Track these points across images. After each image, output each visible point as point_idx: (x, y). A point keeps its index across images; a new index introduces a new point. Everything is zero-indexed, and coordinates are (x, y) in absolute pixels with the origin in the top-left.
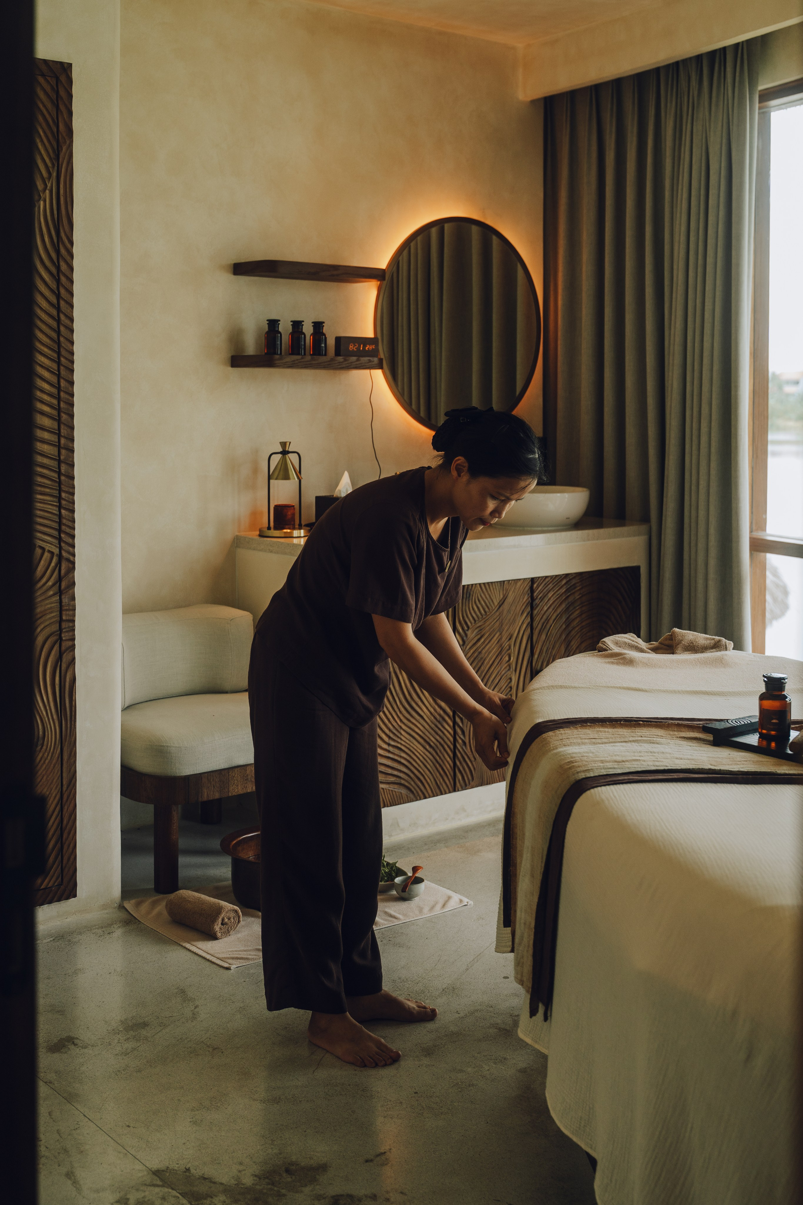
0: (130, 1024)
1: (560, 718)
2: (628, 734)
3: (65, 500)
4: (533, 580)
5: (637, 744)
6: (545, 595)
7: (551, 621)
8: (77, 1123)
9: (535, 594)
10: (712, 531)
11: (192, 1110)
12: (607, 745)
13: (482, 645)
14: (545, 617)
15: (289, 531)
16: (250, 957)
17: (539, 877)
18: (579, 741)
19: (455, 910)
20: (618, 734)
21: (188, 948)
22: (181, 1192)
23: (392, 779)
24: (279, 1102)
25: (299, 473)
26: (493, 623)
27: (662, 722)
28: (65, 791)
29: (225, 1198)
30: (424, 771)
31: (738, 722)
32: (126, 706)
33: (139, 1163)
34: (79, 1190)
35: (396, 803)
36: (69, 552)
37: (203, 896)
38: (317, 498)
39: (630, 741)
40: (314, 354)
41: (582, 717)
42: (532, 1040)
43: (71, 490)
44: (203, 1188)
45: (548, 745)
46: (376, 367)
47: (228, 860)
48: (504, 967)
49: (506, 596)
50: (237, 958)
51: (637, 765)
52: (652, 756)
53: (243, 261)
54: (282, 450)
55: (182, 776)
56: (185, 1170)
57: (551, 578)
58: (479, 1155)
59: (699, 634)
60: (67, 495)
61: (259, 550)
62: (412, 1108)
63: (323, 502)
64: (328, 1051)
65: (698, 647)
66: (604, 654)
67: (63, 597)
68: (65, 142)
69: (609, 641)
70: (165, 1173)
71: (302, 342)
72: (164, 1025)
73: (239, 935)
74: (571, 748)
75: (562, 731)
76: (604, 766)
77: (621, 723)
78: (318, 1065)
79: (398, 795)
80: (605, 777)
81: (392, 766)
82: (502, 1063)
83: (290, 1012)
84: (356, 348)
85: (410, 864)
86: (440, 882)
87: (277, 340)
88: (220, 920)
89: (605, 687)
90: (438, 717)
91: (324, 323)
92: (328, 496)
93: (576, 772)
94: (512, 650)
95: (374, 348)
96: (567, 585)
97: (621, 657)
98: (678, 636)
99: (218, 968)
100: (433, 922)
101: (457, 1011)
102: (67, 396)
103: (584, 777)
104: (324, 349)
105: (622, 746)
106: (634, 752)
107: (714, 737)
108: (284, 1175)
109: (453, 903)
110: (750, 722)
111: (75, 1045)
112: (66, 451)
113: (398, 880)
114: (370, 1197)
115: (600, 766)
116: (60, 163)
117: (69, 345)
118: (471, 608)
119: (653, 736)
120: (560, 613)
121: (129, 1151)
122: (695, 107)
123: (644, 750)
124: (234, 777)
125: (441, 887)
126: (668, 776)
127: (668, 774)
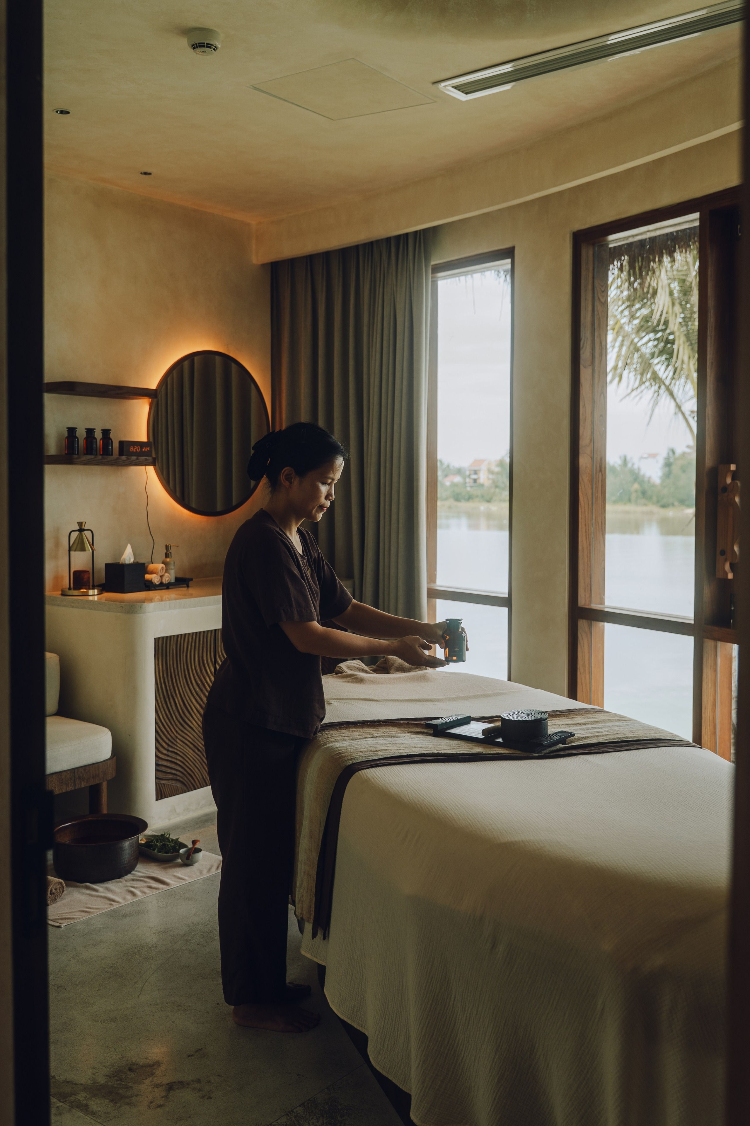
5: (383, 739)
10: (400, 584)
12: (362, 740)
15: (85, 590)
16: (75, 917)
18: (341, 738)
20: (367, 732)
23: (170, 777)
24: (115, 1021)
25: (92, 544)
29: (86, 1094)
31: (449, 719)
38: (107, 565)
40: (103, 454)
42: (311, 955)
44: (67, 1089)
45: (319, 742)
46: (150, 464)
50: (65, 919)
51: (387, 753)
52: (395, 746)
53: (47, 382)
54: (79, 528)
58: (271, 1043)
61: (64, 606)
62: (217, 1015)
63: (111, 568)
66: (342, 675)
69: (343, 665)
71: (94, 445)
73: (64, 901)
74: (337, 743)
75: (326, 732)
76: (364, 755)
77: (367, 724)
79: (175, 788)
80: (367, 762)
81: (170, 766)
84: (134, 450)
85: (189, 839)
87: (75, 443)
88: (49, 890)
89: (347, 699)
91: (110, 430)
92: (114, 563)
93: (344, 760)
95: (149, 449)
97: (354, 677)
98: (389, 661)
104: (111, 450)
105: (372, 740)
106: (382, 744)
107: (433, 731)
108: (128, 1073)
110: (457, 719)
113: (182, 851)
114: (195, 1081)
115: (361, 755)
119: (392, 732)
122: (386, 275)
123: (389, 743)
124: (52, 781)
125: (214, 854)
126: (410, 759)
127: (410, 758)
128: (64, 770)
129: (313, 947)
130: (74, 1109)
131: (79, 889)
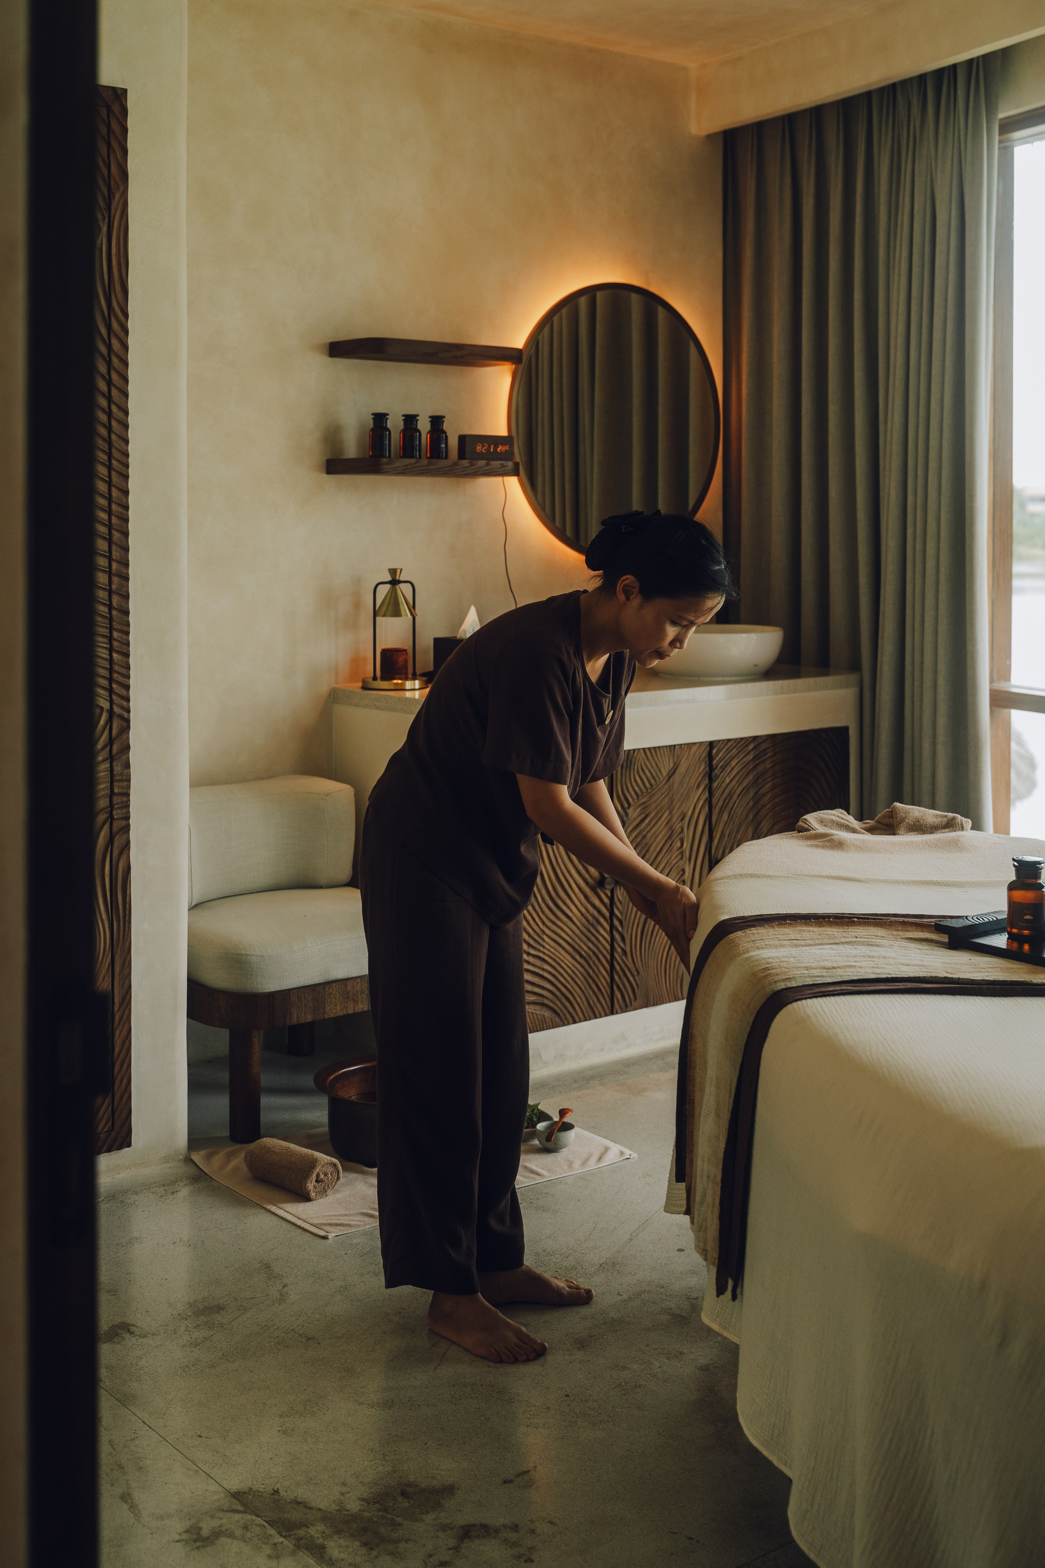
0: (201, 1307)
1: (751, 915)
2: (839, 934)
3: (117, 640)
4: (711, 744)
5: (851, 947)
6: (726, 763)
7: (735, 797)
8: (135, 1432)
9: (715, 762)
10: (941, 681)
11: (281, 1416)
12: (812, 947)
13: (647, 827)
14: (727, 792)
15: (400, 682)
16: (353, 1223)
17: (726, 1116)
18: (777, 942)
19: (614, 1165)
20: (826, 935)
21: (274, 1211)
22: (268, 1519)
24: (392, 1406)
25: (412, 608)
26: (661, 799)
27: (882, 919)
28: (117, 1011)
29: (324, 1528)
30: (572, 987)
31: (981, 919)
32: (193, 905)
33: (214, 1482)
34: (137, 1516)
35: (537, 1028)
36: (122, 707)
37: (292, 1146)
38: (437, 640)
39: (843, 943)
40: (431, 457)
41: (780, 913)
42: (720, 1326)
43: (125, 629)
44: (296, 1515)
45: (737, 948)
46: (510, 473)
47: (324, 1101)
48: (678, 1237)
49: (677, 764)
50: (337, 1225)
51: (852, 972)
52: (871, 961)
53: (341, 339)
54: (391, 579)
55: (265, 993)
56: (273, 1491)
57: (735, 742)
58: (650, 1474)
59: (927, 810)
60: (120, 634)
61: (365, 706)
62: (563, 1415)
63: (443, 646)
64: (453, 1343)
65: (926, 827)
66: (805, 835)
67: (114, 764)
68: (119, 188)
69: (812, 818)
70: (247, 1495)
71: (416, 441)
72: (244, 1309)
73: (339, 1196)
74: (767, 951)
75: (754, 930)
76: (810, 974)
77: (829, 921)
78: (442, 1359)
79: (540, 1020)
80: (811, 987)
81: (532, 981)
82: (677, 1358)
83: (406, 1290)
84: (485, 450)
85: (555, 1106)
86: (594, 1129)
87: (385, 439)
88: (314, 1175)
89: (808, 876)
90: (591, 919)
91: (444, 417)
92: (449, 637)
93: (773, 981)
94: (686, 834)
95: (507, 449)
96: (755, 750)
97: (827, 839)
98: (900, 813)
99: (312, 1237)
100: (586, 1180)
101: (619, 1293)
102: (120, 509)
103: (784, 987)
104: (444, 450)
105: (831, 948)
106: (848, 957)
107: (949, 938)
108: (400, 1499)
109: (612, 1156)
110: (996, 919)
111: (131, 1333)
112: (118, 578)
113: (541, 1126)
114: (510, 1528)
115: (804, 974)
116: (112, 214)
117: (122, 444)
118: (633, 780)
119: (871, 937)
120: (746, 786)
121: (201, 1468)
122: (917, 140)
123: (860, 954)
124: (331, 994)
125: (596, 1136)
126: (892, 986)
127: (892, 984)
128: (352, 976)
129: (722, 1312)
130: (301, 1551)
131: (366, 1177)
